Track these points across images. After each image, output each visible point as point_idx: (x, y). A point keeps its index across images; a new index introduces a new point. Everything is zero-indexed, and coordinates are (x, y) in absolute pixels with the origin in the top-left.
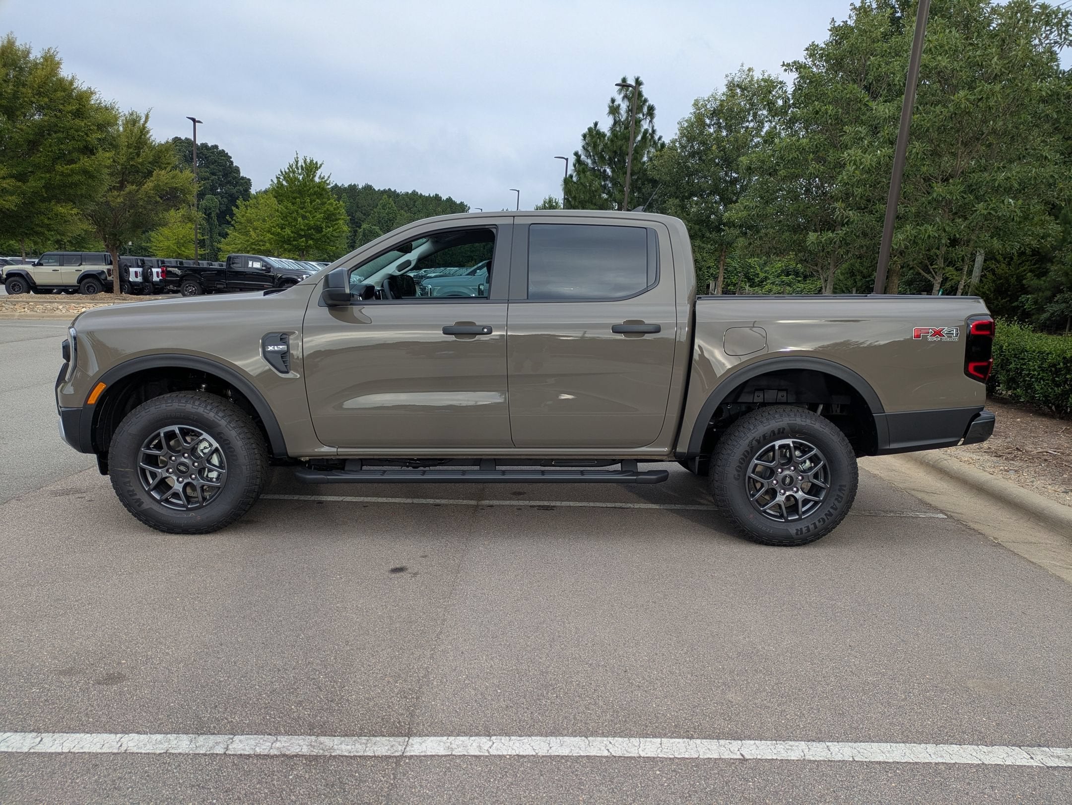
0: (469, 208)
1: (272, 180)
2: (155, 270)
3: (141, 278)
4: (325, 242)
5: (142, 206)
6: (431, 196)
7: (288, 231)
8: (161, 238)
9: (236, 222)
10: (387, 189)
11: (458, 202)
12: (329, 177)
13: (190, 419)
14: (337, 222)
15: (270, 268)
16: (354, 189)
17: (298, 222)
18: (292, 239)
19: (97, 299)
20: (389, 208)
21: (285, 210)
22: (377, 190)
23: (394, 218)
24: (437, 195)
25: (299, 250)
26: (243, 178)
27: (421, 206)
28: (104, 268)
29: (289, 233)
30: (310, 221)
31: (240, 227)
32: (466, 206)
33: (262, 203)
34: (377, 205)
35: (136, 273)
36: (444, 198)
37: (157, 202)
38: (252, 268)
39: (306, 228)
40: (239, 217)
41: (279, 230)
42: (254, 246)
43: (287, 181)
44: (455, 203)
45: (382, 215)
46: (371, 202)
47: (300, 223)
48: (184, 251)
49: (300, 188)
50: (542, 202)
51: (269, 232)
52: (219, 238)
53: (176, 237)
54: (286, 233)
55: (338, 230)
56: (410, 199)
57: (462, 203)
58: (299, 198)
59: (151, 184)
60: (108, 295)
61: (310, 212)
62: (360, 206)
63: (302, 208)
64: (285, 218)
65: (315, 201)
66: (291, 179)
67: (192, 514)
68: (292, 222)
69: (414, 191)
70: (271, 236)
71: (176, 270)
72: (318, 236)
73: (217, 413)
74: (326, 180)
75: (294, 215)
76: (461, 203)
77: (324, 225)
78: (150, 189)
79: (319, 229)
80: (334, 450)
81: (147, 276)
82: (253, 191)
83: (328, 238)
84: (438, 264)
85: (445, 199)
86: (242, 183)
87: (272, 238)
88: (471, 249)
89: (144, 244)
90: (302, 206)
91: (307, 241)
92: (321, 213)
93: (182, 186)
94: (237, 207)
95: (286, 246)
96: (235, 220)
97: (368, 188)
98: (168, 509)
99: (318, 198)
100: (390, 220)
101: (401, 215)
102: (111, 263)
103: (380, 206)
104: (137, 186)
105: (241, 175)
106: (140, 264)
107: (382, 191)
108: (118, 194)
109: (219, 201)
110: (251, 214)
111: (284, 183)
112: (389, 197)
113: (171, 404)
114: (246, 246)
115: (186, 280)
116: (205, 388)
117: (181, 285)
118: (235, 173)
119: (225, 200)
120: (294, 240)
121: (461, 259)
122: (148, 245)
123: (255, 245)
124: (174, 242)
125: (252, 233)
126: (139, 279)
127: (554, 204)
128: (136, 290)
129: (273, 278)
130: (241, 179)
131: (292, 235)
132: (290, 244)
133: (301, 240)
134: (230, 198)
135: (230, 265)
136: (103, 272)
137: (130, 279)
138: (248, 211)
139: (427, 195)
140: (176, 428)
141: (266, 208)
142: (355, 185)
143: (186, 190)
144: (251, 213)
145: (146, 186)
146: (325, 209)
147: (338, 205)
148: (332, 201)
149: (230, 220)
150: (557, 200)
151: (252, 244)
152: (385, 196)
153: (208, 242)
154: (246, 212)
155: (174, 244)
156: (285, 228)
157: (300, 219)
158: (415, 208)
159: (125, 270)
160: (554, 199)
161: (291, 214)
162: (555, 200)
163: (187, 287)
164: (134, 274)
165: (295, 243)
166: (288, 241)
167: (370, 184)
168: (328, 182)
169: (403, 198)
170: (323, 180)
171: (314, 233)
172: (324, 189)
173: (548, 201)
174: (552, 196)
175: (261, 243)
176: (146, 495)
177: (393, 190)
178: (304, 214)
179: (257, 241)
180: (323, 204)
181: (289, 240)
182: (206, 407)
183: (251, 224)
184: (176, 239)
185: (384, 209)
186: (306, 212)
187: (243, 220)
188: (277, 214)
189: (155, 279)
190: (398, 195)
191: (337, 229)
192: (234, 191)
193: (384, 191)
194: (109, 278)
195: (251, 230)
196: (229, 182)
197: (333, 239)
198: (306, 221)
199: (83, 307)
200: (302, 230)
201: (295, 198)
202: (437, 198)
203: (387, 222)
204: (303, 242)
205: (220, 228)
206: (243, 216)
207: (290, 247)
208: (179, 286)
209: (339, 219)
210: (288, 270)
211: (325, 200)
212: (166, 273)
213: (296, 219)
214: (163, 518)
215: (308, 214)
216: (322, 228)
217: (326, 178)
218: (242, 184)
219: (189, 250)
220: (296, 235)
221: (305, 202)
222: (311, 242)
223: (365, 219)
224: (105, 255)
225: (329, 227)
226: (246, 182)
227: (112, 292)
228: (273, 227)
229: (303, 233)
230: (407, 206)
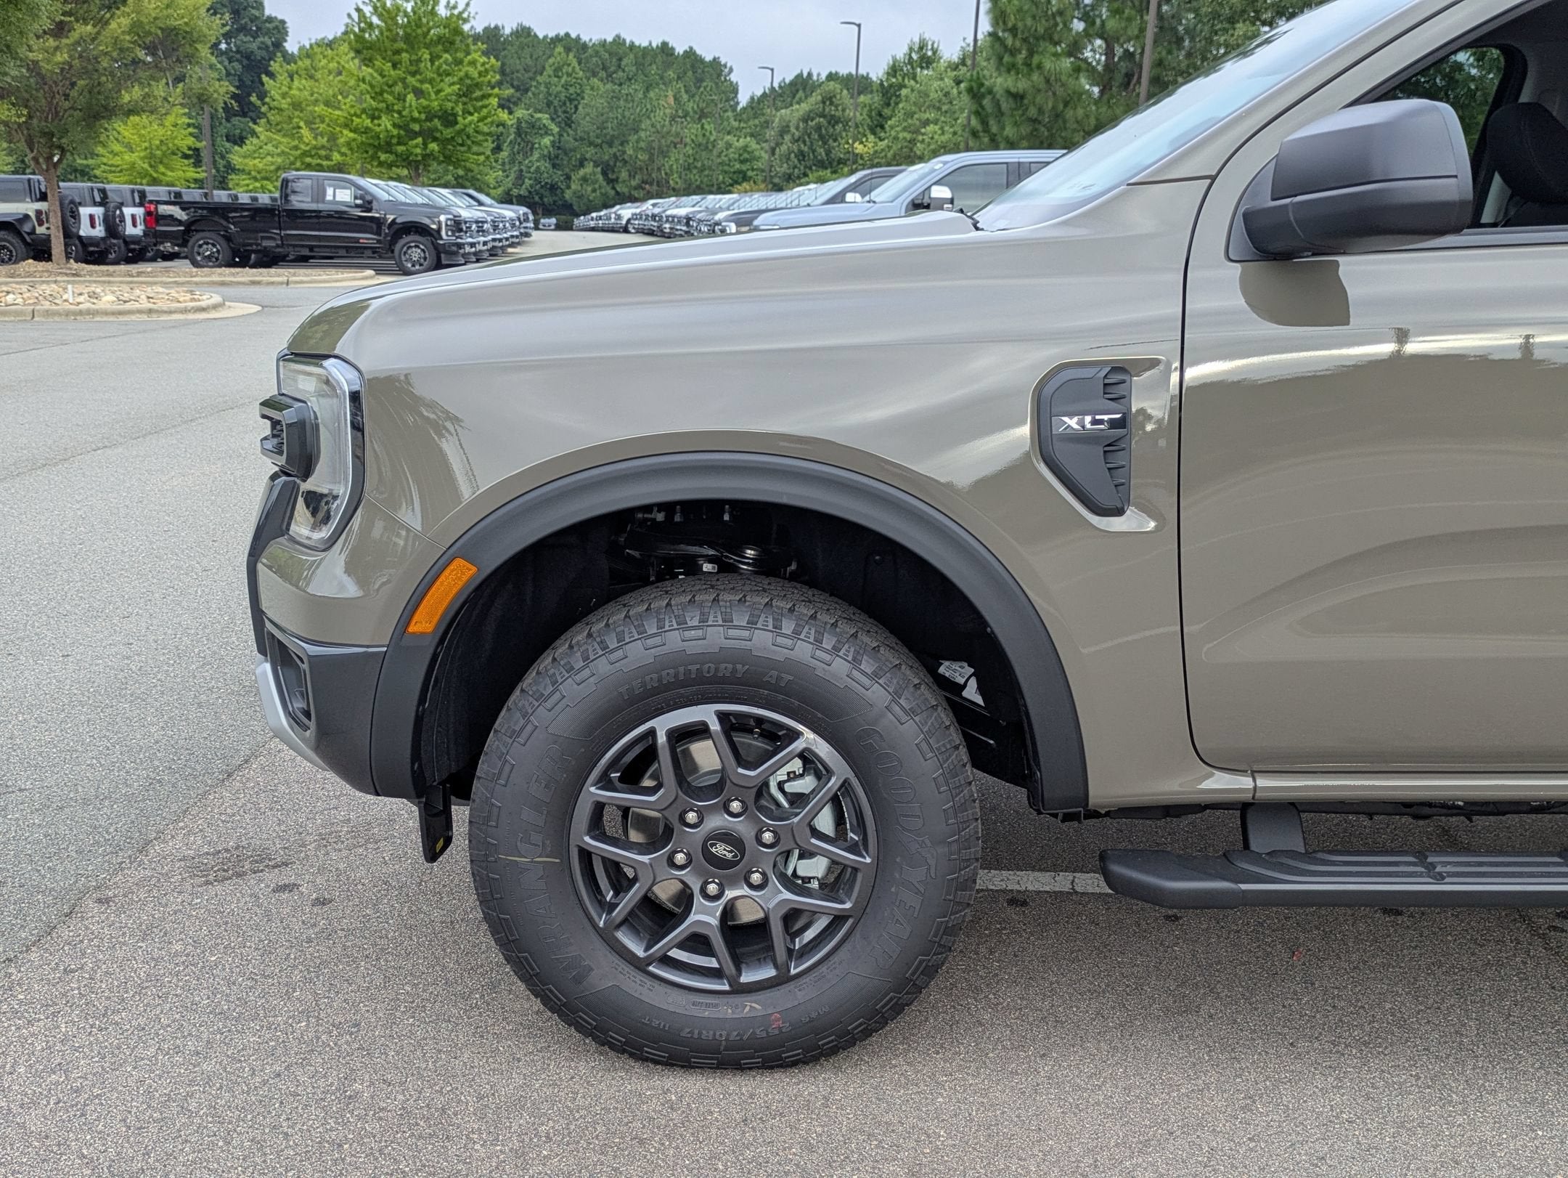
0: (731, 70)
1: (349, 16)
2: (128, 211)
3: (102, 228)
4: (462, 145)
5: (105, 69)
6: (654, 45)
7: (386, 122)
8: (117, 147)
9: (271, 109)
10: (562, 33)
11: (708, 58)
12: (468, 5)
13: (765, 685)
14: (486, 102)
15: (370, 202)
16: (495, 36)
17: (407, 105)
18: (394, 141)
19: (19, 276)
20: (569, 75)
21: (379, 78)
22: (541, 37)
23: (578, 95)
24: (665, 44)
25: (410, 164)
26: (270, 19)
27: (634, 69)
28: (29, 207)
29: (390, 127)
30: (431, 101)
31: (278, 118)
32: (725, 66)
33: (323, 67)
34: (544, 68)
35: (92, 217)
36: (680, 50)
37: (136, 62)
38: (334, 202)
39: (423, 116)
40: (277, 97)
41: (368, 122)
42: (308, 160)
43: (380, 16)
44: (702, 61)
45: (554, 90)
46: (529, 62)
47: (411, 106)
48: (163, 174)
49: (408, 30)
50: (905, 49)
51: (346, 126)
52: (228, 145)
53: (147, 144)
54: (382, 127)
55: (489, 120)
56: (610, 54)
57: (716, 61)
58: (407, 51)
59: (125, 22)
60: (41, 266)
61: (431, 81)
62: (508, 70)
63: (413, 74)
64: (378, 95)
65: (439, 57)
66: (388, 11)
67: (752, 1007)
68: (393, 104)
69: (618, 36)
70: (352, 135)
71: (176, 211)
72: (448, 133)
73: (856, 661)
74: (461, 13)
75: (398, 88)
76: (714, 59)
77: (459, 109)
78: (123, 32)
79: (449, 119)
80: (1245, 782)
81: (112, 226)
82: (291, 46)
83: (468, 137)
84: (674, 189)
85: (681, 53)
86: (268, 29)
87: (354, 140)
88: (740, 155)
89: (79, 161)
90: (413, 68)
91: (425, 144)
92: (453, 84)
93: (186, 24)
94: (271, 75)
95: (383, 157)
96: (268, 104)
97: (524, 33)
98: (669, 989)
99: (446, 51)
100: (571, 100)
101: (592, 89)
102: (43, 197)
103: (549, 71)
104: (94, 26)
105: (267, 12)
106: (98, 199)
107: (552, 39)
108: (57, 43)
109: (225, 68)
110: (300, 90)
111: (375, 20)
112: (568, 50)
113: (699, 633)
114: (292, 158)
115: (197, 231)
116: (756, 562)
117: (188, 241)
118: (253, 8)
119: (236, 64)
120: (399, 144)
121: (721, 178)
122: (90, 162)
123: (312, 156)
124: (142, 154)
125: (305, 132)
126: (99, 231)
127: (930, 53)
128: (93, 254)
129: (378, 222)
130: (266, 21)
131: (395, 132)
132: (391, 152)
133: (415, 142)
134: (245, 62)
135: (287, 196)
136: (27, 217)
137: (82, 233)
138: (296, 83)
139: (645, 44)
140: (706, 714)
141: (331, 78)
142: (496, 27)
143: (195, 34)
144: (300, 88)
145: (113, 25)
146: (462, 74)
147: (487, 66)
148: (475, 56)
149: (259, 103)
150: (935, 46)
151: (305, 154)
152: (559, 49)
153: (205, 155)
154: (290, 88)
155: (142, 158)
156: (379, 118)
157: (410, 97)
158: (621, 73)
159: (72, 212)
160: (930, 43)
161: (390, 87)
162: (933, 45)
163: (200, 246)
164: (90, 223)
165: (400, 149)
166: (388, 147)
167: (526, 24)
168: (465, 15)
169: (597, 52)
170: (456, 12)
171: (440, 127)
172: (458, 32)
173: (916, 48)
174: (927, 36)
175: (323, 153)
176: (598, 943)
177: (573, 36)
178: (418, 85)
179: (315, 147)
180: (459, 62)
181: (389, 144)
182: (818, 641)
183: (301, 111)
184: (146, 149)
185: (558, 77)
186: (421, 82)
187: (284, 104)
188: (363, 86)
189: (130, 230)
190: (584, 47)
191: (485, 118)
192: (254, 46)
193: (557, 40)
194: (40, 230)
195: (302, 124)
196: (243, 29)
197: (480, 138)
198: (424, 102)
199: (8, 293)
200: (414, 120)
201: (398, 52)
202: (665, 49)
203: (565, 104)
204: (416, 146)
205: (228, 125)
206: (284, 96)
207: (391, 158)
208: (184, 243)
209: (490, 95)
210: (405, 204)
211: (460, 55)
212: (152, 218)
213: (402, 98)
214: (655, 1023)
215: (426, 86)
216: (455, 115)
217: (461, 7)
218: (268, 33)
219: (172, 171)
220: (402, 132)
221: (419, 60)
222: (433, 146)
223: (519, 99)
224: (29, 180)
225: (471, 114)
226: (277, 27)
227: (49, 259)
228: (355, 115)
229: (416, 127)
230: (604, 68)
